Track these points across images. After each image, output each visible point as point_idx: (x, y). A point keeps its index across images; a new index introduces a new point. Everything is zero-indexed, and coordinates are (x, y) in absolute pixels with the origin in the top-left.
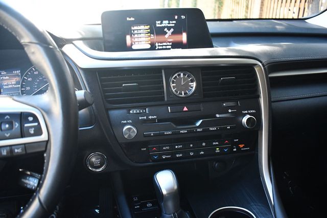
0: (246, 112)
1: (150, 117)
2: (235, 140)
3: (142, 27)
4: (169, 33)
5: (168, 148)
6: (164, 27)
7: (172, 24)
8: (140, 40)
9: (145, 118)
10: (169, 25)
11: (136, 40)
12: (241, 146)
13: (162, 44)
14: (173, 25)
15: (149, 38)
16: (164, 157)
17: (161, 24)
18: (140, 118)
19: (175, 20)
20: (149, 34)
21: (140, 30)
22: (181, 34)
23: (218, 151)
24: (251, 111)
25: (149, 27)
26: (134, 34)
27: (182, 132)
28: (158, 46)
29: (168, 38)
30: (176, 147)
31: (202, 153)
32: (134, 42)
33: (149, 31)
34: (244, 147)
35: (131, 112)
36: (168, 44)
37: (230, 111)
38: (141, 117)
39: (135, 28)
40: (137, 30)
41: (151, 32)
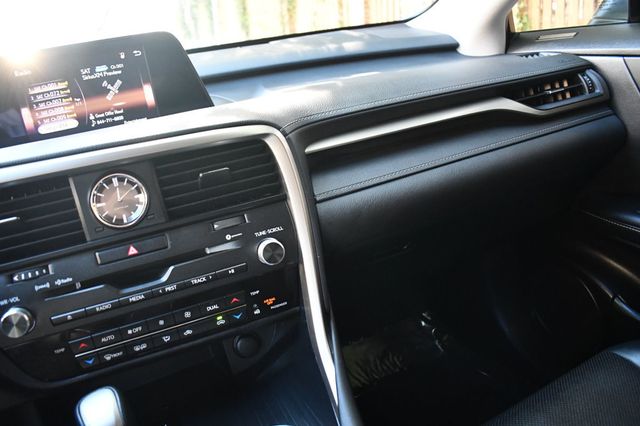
0: (264, 233)
1: (59, 282)
2: (253, 293)
3: (52, 87)
4: (114, 89)
5: (111, 337)
6: (102, 79)
7: (116, 70)
8: (52, 113)
9: (48, 285)
10: (110, 74)
11: (44, 114)
12: (269, 301)
13: (103, 115)
14: (120, 72)
15: (73, 107)
16: (108, 358)
17: (90, 75)
18: (37, 288)
19: (121, 61)
20: (71, 99)
21: (49, 92)
22: (141, 87)
23: (223, 322)
24: (274, 230)
25: (66, 83)
26: (37, 104)
27: (134, 299)
28: (96, 119)
29: (113, 101)
30: (130, 332)
31: (189, 332)
32: (42, 120)
33: (68, 91)
34: (274, 303)
35: (16, 278)
36: (117, 112)
37: (228, 237)
38: (39, 285)
39: (37, 90)
40: (43, 93)
41: (74, 94)
